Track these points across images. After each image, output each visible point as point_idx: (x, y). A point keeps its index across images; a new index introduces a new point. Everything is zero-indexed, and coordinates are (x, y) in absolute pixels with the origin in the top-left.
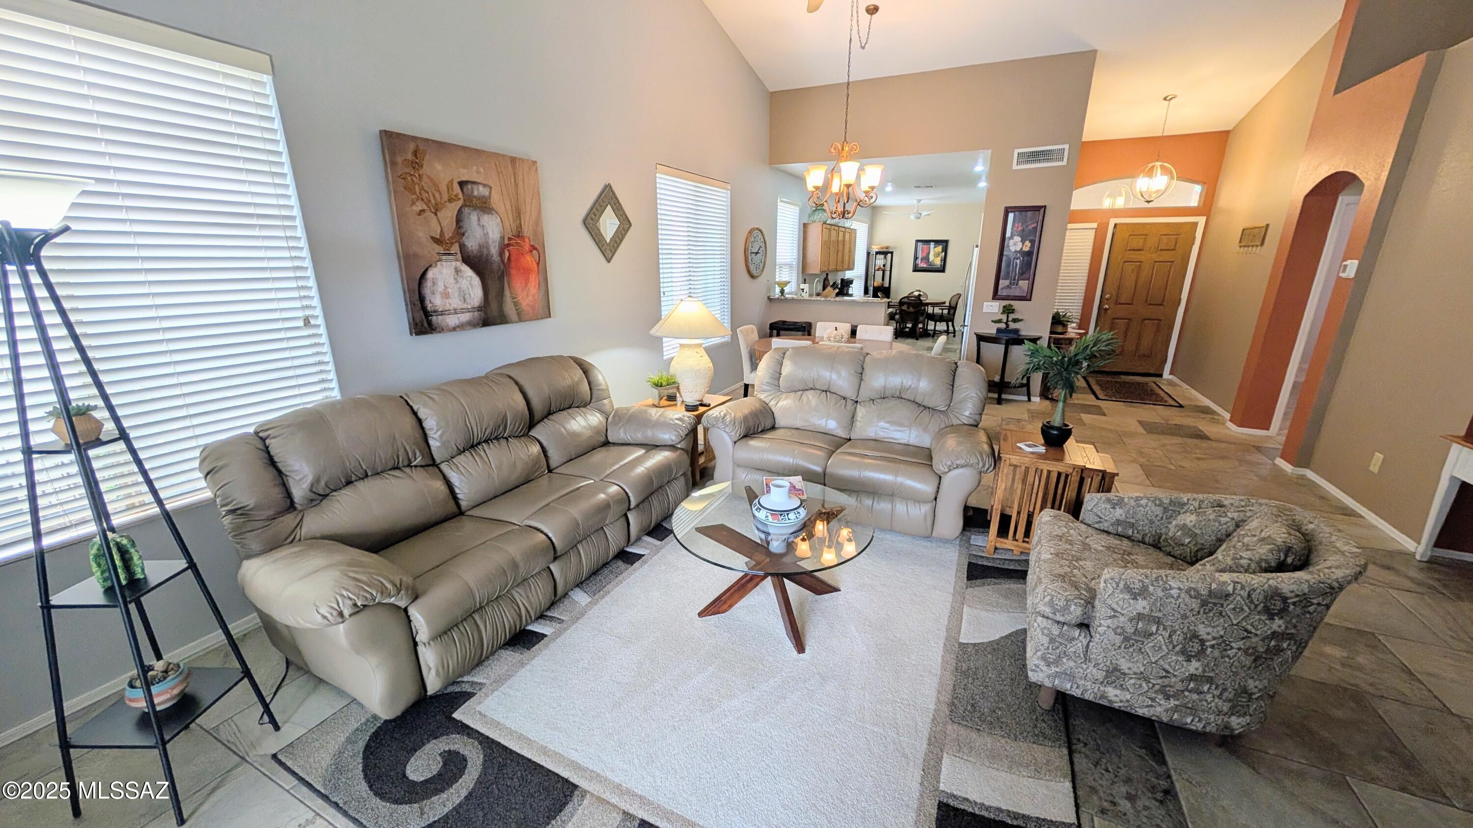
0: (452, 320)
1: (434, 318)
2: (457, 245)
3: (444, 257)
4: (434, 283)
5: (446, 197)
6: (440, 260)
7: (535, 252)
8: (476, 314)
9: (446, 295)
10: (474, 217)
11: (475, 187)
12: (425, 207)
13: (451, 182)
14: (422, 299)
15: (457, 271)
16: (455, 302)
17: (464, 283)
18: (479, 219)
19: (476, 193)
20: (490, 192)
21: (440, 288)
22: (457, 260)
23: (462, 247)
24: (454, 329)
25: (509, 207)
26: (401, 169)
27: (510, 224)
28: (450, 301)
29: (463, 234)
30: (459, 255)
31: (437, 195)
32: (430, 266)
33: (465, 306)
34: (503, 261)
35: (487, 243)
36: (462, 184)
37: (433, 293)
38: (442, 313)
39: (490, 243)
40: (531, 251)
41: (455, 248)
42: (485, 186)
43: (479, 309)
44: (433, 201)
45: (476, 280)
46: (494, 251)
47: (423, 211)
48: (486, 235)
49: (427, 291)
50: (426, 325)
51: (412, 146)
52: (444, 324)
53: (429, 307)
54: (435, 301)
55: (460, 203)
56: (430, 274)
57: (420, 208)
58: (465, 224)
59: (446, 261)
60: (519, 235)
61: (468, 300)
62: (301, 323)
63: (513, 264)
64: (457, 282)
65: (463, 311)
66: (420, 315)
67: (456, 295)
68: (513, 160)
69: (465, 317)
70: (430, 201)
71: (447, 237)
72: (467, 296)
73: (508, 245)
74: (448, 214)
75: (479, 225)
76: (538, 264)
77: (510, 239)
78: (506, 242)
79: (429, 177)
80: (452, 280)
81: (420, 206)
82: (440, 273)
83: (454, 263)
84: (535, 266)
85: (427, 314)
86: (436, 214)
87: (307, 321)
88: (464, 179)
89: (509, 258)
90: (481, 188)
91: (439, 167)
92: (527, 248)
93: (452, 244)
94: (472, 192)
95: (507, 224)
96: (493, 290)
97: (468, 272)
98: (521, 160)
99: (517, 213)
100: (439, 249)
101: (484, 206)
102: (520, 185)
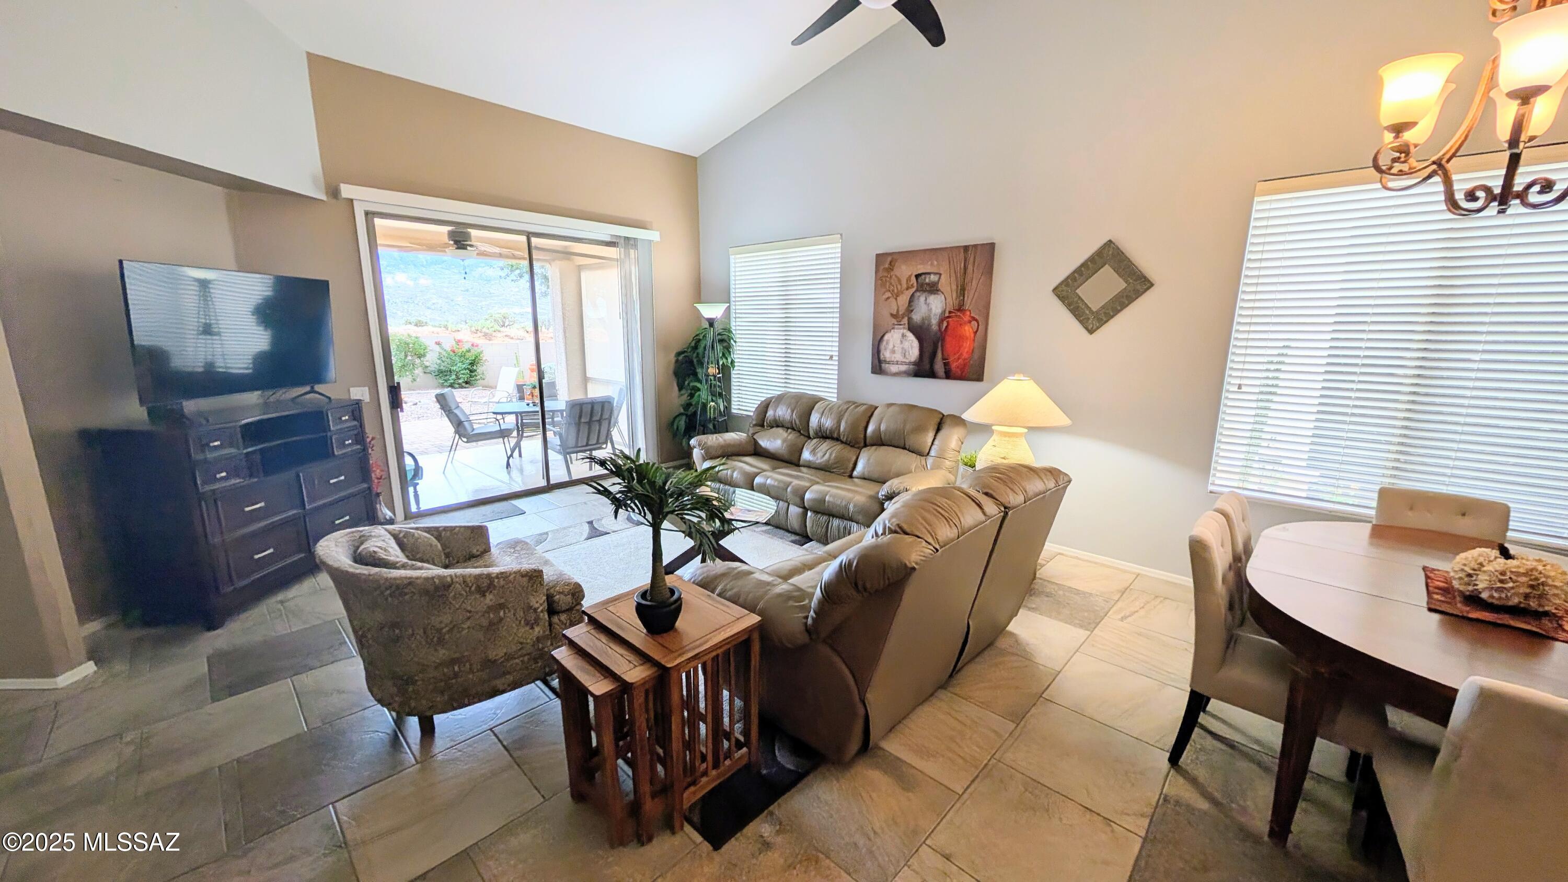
0: (894, 369)
1: (883, 365)
2: (906, 319)
3: (896, 326)
4: (887, 343)
5: (905, 286)
6: (893, 328)
7: (974, 323)
8: (911, 367)
9: (893, 352)
10: (922, 299)
11: (928, 276)
12: (890, 295)
13: (910, 276)
14: (878, 352)
15: (903, 336)
16: (898, 357)
17: (906, 345)
18: (926, 299)
19: (927, 280)
20: (940, 278)
21: (891, 346)
22: (904, 328)
23: (910, 319)
24: (895, 374)
25: (954, 287)
26: (881, 274)
27: (952, 301)
28: (895, 355)
29: (912, 311)
30: (907, 326)
31: (899, 287)
32: (887, 332)
33: (904, 360)
34: (940, 329)
35: (929, 316)
36: (917, 276)
37: (885, 349)
38: (889, 363)
39: (932, 316)
40: (970, 322)
41: (905, 320)
42: (935, 274)
43: (915, 364)
44: (896, 291)
45: (916, 343)
46: (934, 322)
47: (888, 298)
48: (930, 311)
49: (882, 347)
50: (878, 368)
51: (889, 259)
52: (888, 370)
53: (882, 357)
54: (886, 354)
55: (914, 289)
56: (886, 337)
57: (887, 296)
58: (915, 302)
59: (898, 329)
60: (960, 309)
61: (907, 356)
62: (828, 358)
63: (949, 332)
64: (901, 342)
65: (903, 363)
66: (877, 361)
67: (900, 351)
68: (966, 248)
69: (903, 368)
70: (893, 291)
71: (900, 313)
72: (907, 353)
73: (948, 317)
74: (904, 299)
75: (926, 303)
76: (976, 333)
77: (950, 312)
78: (947, 314)
79: (896, 276)
80: (899, 342)
81: (888, 294)
82: (892, 336)
83: (902, 331)
84: (972, 335)
85: (880, 361)
86: (896, 299)
87: (831, 357)
88: (920, 272)
89: (946, 327)
90: (932, 276)
91: (904, 267)
92: (967, 318)
93: (903, 318)
94: (925, 280)
95: (949, 300)
96: (928, 349)
97: (911, 336)
98: (975, 246)
99: (962, 290)
100: (894, 321)
101: (933, 289)
102: (970, 267)
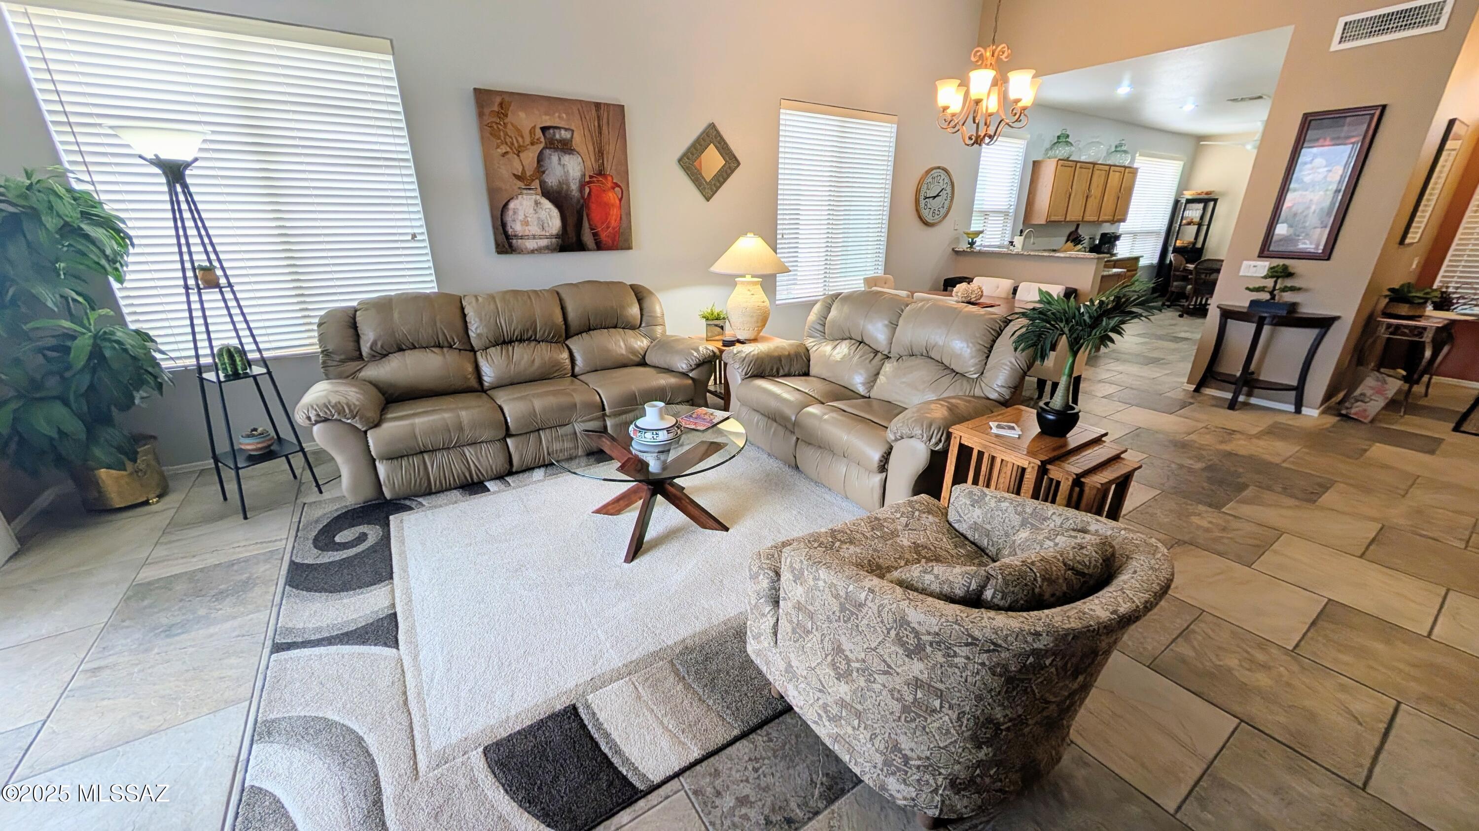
0: (531, 244)
1: (514, 241)
2: (537, 181)
3: (525, 191)
4: (515, 213)
5: (528, 140)
6: (521, 194)
7: (617, 189)
8: (554, 240)
9: (526, 223)
10: (554, 158)
11: (557, 131)
12: (508, 149)
13: (534, 127)
14: (504, 225)
15: (537, 203)
16: (534, 229)
17: (543, 214)
18: (560, 159)
19: (557, 136)
20: (573, 134)
21: (521, 217)
22: (536, 194)
23: (543, 184)
24: (532, 252)
25: (591, 148)
26: (488, 119)
27: (591, 163)
28: (530, 228)
29: (544, 172)
30: (539, 190)
31: (520, 139)
32: (512, 198)
33: (543, 233)
34: (583, 197)
35: (567, 180)
36: (544, 129)
37: (514, 221)
38: (522, 238)
39: (570, 181)
40: (613, 188)
41: (536, 185)
42: (566, 129)
43: (557, 236)
44: (516, 145)
45: (555, 212)
46: (574, 187)
47: (507, 153)
48: (567, 173)
49: (509, 217)
50: (507, 246)
51: (498, 100)
52: (523, 247)
53: (510, 231)
54: (516, 227)
55: (542, 146)
56: (512, 205)
57: (504, 151)
58: (546, 163)
59: (527, 194)
60: (601, 173)
61: (547, 229)
62: (409, 238)
63: (593, 199)
64: (536, 212)
65: (541, 237)
66: (502, 238)
67: (535, 223)
68: (598, 105)
69: (544, 243)
70: (512, 144)
71: (528, 174)
72: (546, 225)
73: (589, 183)
74: (530, 157)
75: (560, 164)
76: (620, 200)
77: (591, 177)
78: (587, 179)
79: (512, 124)
80: (532, 211)
81: (504, 149)
82: (521, 205)
83: (534, 197)
84: (618, 202)
85: (508, 237)
86: (518, 156)
87: (414, 237)
88: (548, 124)
89: (589, 193)
90: (563, 132)
91: (522, 115)
92: (609, 185)
93: (533, 180)
94: (554, 135)
95: (588, 164)
96: (571, 221)
97: (547, 204)
98: (608, 105)
99: (600, 153)
100: (521, 184)
101: (566, 147)
102: (605, 128)
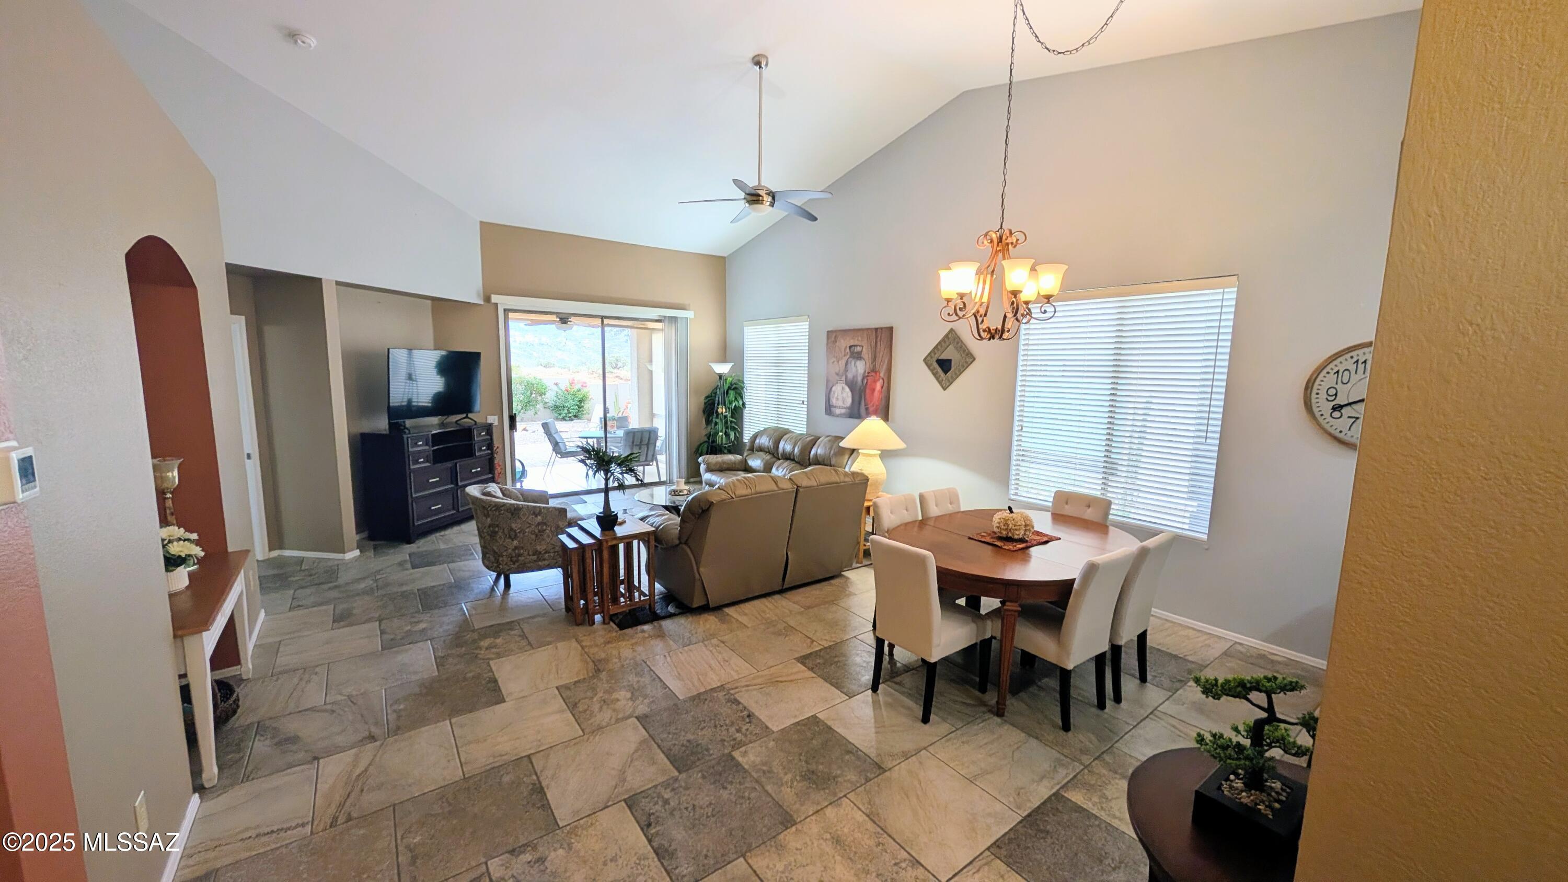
0: (838, 411)
1: (832, 409)
3: (839, 381)
4: (834, 393)
5: (843, 354)
6: (837, 383)
7: (881, 381)
8: (848, 410)
9: (837, 399)
10: (853, 363)
11: (856, 348)
12: (835, 359)
13: (846, 347)
14: (829, 400)
15: (843, 388)
16: (840, 403)
17: (845, 395)
18: (855, 363)
19: (856, 351)
20: (862, 349)
21: (836, 395)
22: (843, 383)
23: (846, 377)
24: (838, 416)
25: (870, 356)
26: (830, 345)
28: (838, 402)
29: (847, 371)
30: (845, 381)
31: (840, 354)
32: (833, 385)
33: (844, 406)
34: (863, 385)
35: (857, 375)
36: (850, 347)
37: (833, 398)
38: (835, 407)
39: (859, 375)
40: (879, 380)
41: (844, 378)
42: (860, 346)
43: (849, 408)
45: (850, 394)
46: (860, 379)
48: (857, 371)
49: (831, 396)
50: (829, 411)
51: (834, 334)
52: (835, 413)
53: (831, 403)
54: (834, 401)
55: (848, 356)
56: (834, 389)
57: (834, 361)
58: (849, 365)
59: (840, 383)
60: (874, 371)
61: (845, 403)
62: (801, 402)
63: (868, 386)
64: (842, 393)
65: (843, 408)
66: (828, 406)
67: (841, 399)
68: (876, 329)
69: (843, 411)
70: (837, 357)
71: (841, 372)
72: (845, 401)
73: (867, 376)
74: (843, 363)
75: (855, 366)
76: (882, 387)
77: (868, 373)
78: (866, 374)
79: (838, 346)
80: (840, 392)
82: (837, 388)
83: (842, 385)
84: (881, 389)
85: (830, 407)
86: (838, 362)
87: (803, 402)
88: (851, 344)
89: (866, 383)
90: (858, 348)
91: (843, 340)
92: (879, 376)
93: (842, 376)
94: (854, 350)
95: (868, 365)
96: (857, 399)
97: (847, 389)
98: (881, 329)
99: (874, 358)
100: (838, 378)
101: (858, 356)
102: (879, 344)
